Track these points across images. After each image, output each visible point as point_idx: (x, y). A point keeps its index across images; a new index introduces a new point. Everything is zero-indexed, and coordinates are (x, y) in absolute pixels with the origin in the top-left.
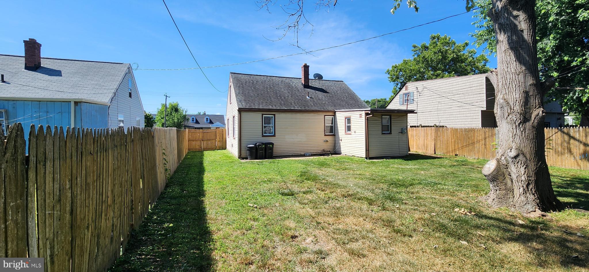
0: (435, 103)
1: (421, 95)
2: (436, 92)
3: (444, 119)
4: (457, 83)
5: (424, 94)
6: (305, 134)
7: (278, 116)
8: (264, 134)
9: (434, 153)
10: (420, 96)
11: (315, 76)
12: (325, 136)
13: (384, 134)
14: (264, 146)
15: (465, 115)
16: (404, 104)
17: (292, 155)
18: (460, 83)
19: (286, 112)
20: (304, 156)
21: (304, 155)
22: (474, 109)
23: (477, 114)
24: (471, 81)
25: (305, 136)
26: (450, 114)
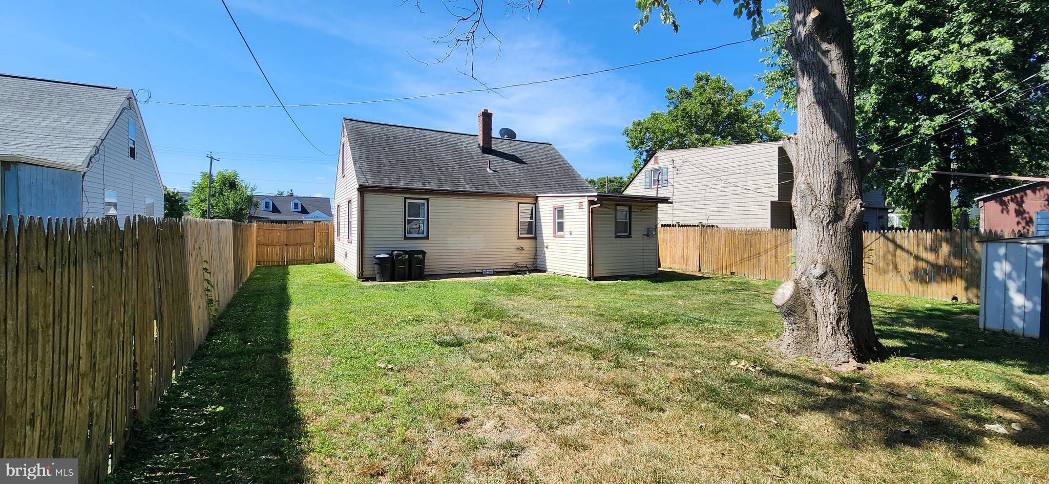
0: (701, 187)
1: (679, 172)
2: (702, 169)
3: (714, 213)
4: (736, 156)
5: (684, 171)
6: (483, 236)
7: (435, 201)
8: (407, 235)
9: (698, 270)
10: (677, 174)
11: (503, 132)
12: (518, 239)
13: (620, 237)
14: (407, 256)
15: (746, 208)
16: (652, 187)
17: (459, 273)
19: (449, 196)
21: (482, 273)
22: (760, 199)
23: (765, 208)
24: (757, 152)
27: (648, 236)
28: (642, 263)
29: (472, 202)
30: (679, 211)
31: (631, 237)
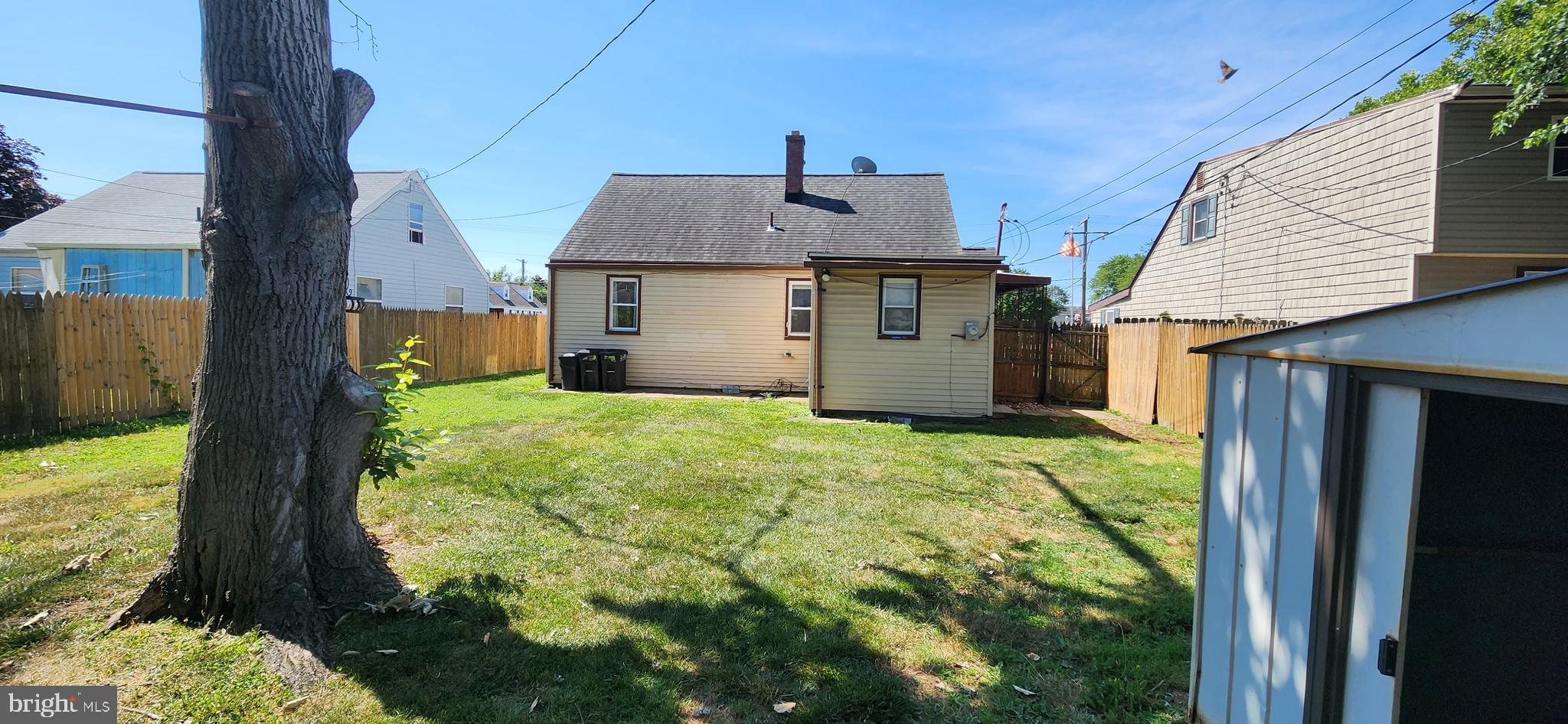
0: (1273, 233)
1: (1236, 203)
2: (1277, 189)
3: (1294, 294)
4: (1343, 146)
5: (1245, 199)
6: (724, 332)
7: (650, 280)
9: (1151, 420)
10: (1232, 207)
11: (856, 164)
13: (890, 337)
14: (595, 357)
15: (1358, 278)
16: (1194, 240)
17: (685, 388)
18: (1351, 143)
19: (671, 271)
20: (719, 392)
21: (721, 390)
22: (1390, 251)
23: (1399, 273)
24: (1389, 128)
25: (724, 337)
26: (1311, 274)
27: (964, 337)
28: (948, 393)
29: (707, 279)
30: (1233, 291)
31: (919, 339)
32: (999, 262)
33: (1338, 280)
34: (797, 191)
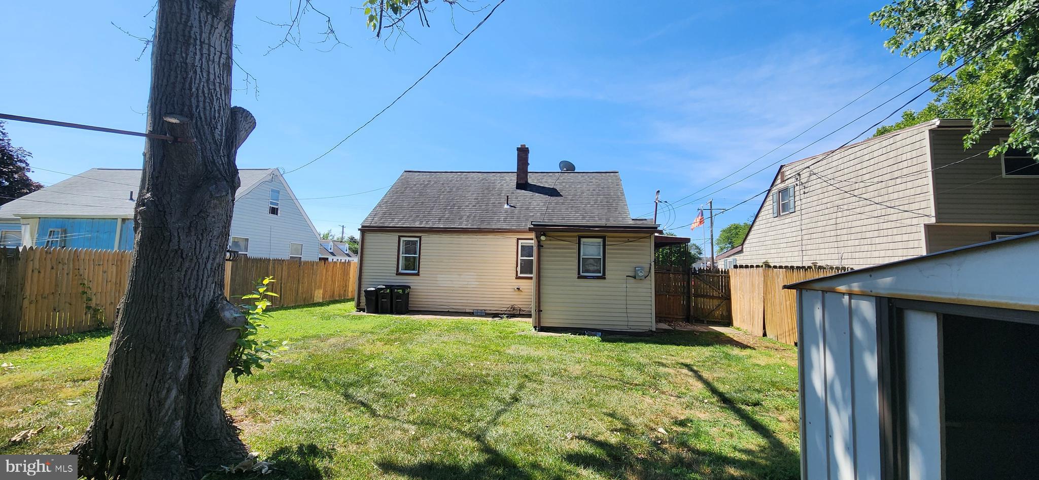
0: (832, 210)
1: (806, 190)
2: (832, 182)
3: (850, 249)
4: (871, 156)
5: (811, 189)
6: (476, 274)
7: (427, 239)
9: (761, 334)
10: (804, 193)
11: (562, 165)
13: (585, 277)
14: (388, 291)
15: (890, 239)
16: (781, 214)
17: (448, 311)
18: (876, 154)
19: (442, 234)
20: (471, 314)
21: (473, 313)
22: (908, 222)
23: (916, 236)
24: (899, 145)
25: (475, 277)
26: (859, 236)
27: (635, 277)
28: (625, 315)
29: (465, 239)
30: (809, 247)
31: (605, 278)
32: (656, 228)
33: (877, 240)
34: (524, 182)
